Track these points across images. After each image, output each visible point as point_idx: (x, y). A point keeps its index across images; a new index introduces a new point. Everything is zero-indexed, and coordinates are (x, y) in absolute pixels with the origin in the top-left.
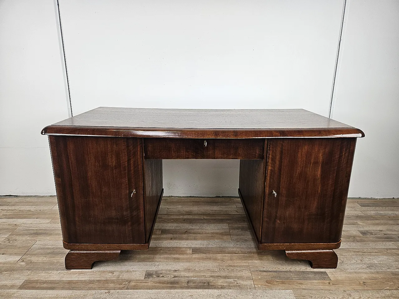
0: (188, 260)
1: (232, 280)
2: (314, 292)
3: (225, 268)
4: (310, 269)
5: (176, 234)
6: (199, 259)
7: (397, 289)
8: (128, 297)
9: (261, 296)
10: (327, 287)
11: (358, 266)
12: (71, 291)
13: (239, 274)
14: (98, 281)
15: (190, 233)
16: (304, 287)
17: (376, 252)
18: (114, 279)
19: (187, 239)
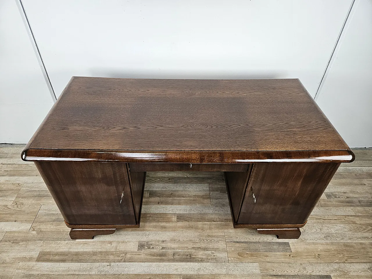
0: (174, 229)
1: (210, 252)
2: (276, 265)
3: (204, 238)
4: (276, 240)
5: (163, 196)
6: (182, 227)
7: (345, 262)
8: (126, 270)
9: (232, 270)
10: (287, 260)
11: (316, 236)
12: (78, 264)
13: (216, 246)
14: (100, 252)
15: (175, 196)
16: (268, 260)
17: (335, 220)
18: (113, 250)
19: (172, 204)
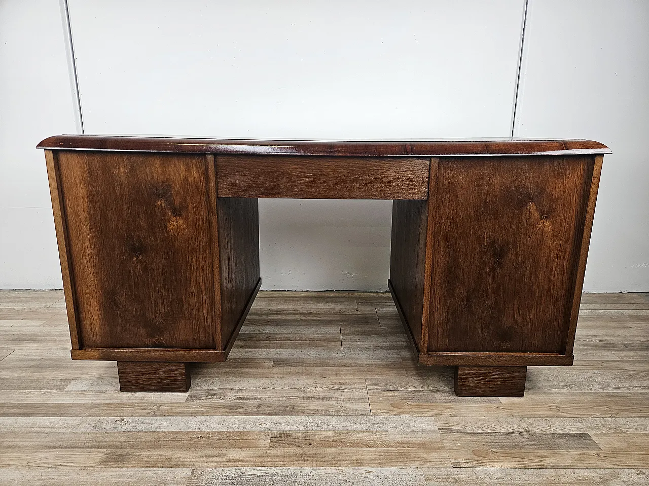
0: (265, 376)
2: (469, 419)
3: (324, 386)
5: (251, 340)
6: (281, 374)
7: (614, 417)
8: (153, 426)
9: (379, 425)
10: (496, 414)
11: (550, 384)
12: (57, 419)
13: (346, 394)
15: (274, 339)
16: (454, 413)
17: (583, 365)
19: (268, 348)
